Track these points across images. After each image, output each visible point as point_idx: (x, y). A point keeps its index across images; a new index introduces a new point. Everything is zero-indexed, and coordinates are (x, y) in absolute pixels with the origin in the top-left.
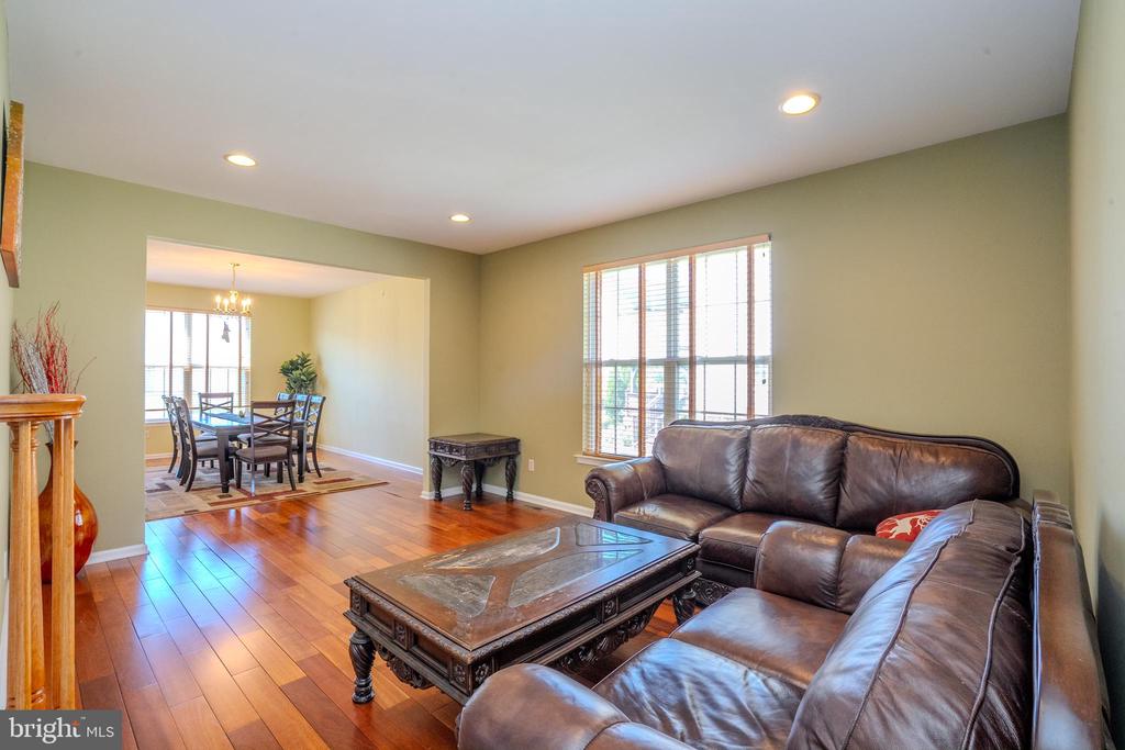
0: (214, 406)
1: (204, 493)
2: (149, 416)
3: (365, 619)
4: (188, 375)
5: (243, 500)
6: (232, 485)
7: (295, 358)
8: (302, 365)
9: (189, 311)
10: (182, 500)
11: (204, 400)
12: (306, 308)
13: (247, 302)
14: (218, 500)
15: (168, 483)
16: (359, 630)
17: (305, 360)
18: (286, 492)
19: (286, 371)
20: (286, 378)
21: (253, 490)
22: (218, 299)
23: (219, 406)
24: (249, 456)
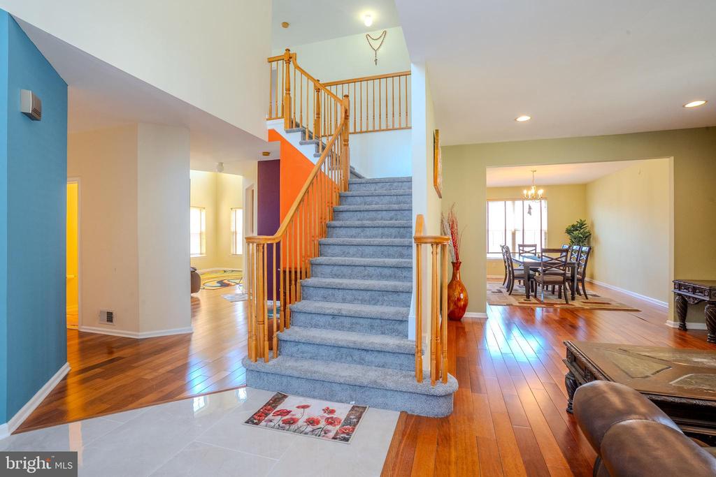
0: (526, 252)
1: (517, 297)
2: (489, 256)
3: (573, 366)
4: (514, 234)
5: (536, 304)
6: (532, 296)
7: (576, 223)
8: (580, 227)
9: (514, 200)
10: (506, 299)
11: (521, 248)
12: (583, 190)
13: (541, 192)
14: (523, 301)
15: (502, 290)
16: (570, 371)
17: (582, 225)
18: (562, 304)
19: (569, 232)
20: (569, 237)
21: (542, 299)
22: (525, 192)
23: (529, 252)
24: (540, 279)
